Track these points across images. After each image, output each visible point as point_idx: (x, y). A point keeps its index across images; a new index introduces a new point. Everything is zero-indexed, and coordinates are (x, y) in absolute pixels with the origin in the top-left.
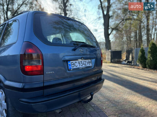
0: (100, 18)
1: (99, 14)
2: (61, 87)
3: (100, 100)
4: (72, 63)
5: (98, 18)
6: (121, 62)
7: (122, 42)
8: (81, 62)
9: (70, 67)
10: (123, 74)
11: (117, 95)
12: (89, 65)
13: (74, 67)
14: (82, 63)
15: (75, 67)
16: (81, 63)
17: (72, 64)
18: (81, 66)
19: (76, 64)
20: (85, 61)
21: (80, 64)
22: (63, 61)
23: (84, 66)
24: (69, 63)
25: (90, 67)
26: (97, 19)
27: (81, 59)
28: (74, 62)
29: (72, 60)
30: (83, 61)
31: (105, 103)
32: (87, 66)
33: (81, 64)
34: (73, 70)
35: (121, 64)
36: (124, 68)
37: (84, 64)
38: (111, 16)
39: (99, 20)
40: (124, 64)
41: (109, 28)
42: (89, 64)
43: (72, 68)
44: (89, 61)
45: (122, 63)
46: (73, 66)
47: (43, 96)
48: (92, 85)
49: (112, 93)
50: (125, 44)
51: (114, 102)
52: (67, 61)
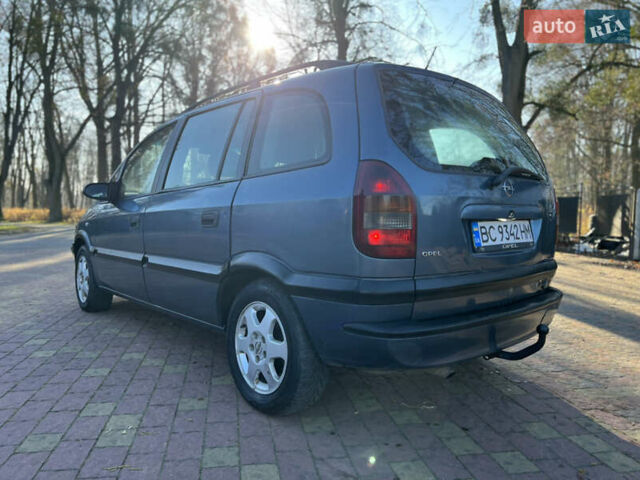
0: (483, 58)
1: (482, 45)
2: (457, 299)
3: (534, 367)
4: (481, 228)
5: (475, 61)
6: (572, 243)
7: (569, 160)
8: (505, 226)
9: (476, 241)
10: (590, 290)
11: (592, 357)
12: (524, 240)
13: (487, 241)
14: (508, 230)
15: (490, 243)
16: (504, 229)
17: (483, 231)
18: (505, 241)
19: (494, 233)
20: (515, 226)
21: (502, 233)
22: (463, 220)
23: (512, 240)
24: (475, 229)
25: (526, 245)
26: (474, 65)
27: (507, 218)
28: (487, 224)
29: (481, 220)
30: (510, 223)
31: (556, 377)
32: (521, 241)
33: (505, 235)
34: (486, 252)
35: (572, 252)
36: (589, 267)
37: (513, 234)
38: (535, 53)
39: (479, 68)
40: (585, 253)
41: (526, 100)
42: (527, 237)
43: (483, 244)
44: (524, 226)
45: (576, 247)
46: (485, 238)
47: (408, 320)
48: (532, 305)
49: (572, 349)
50: (584, 169)
51: (587, 376)
52: (469, 222)
